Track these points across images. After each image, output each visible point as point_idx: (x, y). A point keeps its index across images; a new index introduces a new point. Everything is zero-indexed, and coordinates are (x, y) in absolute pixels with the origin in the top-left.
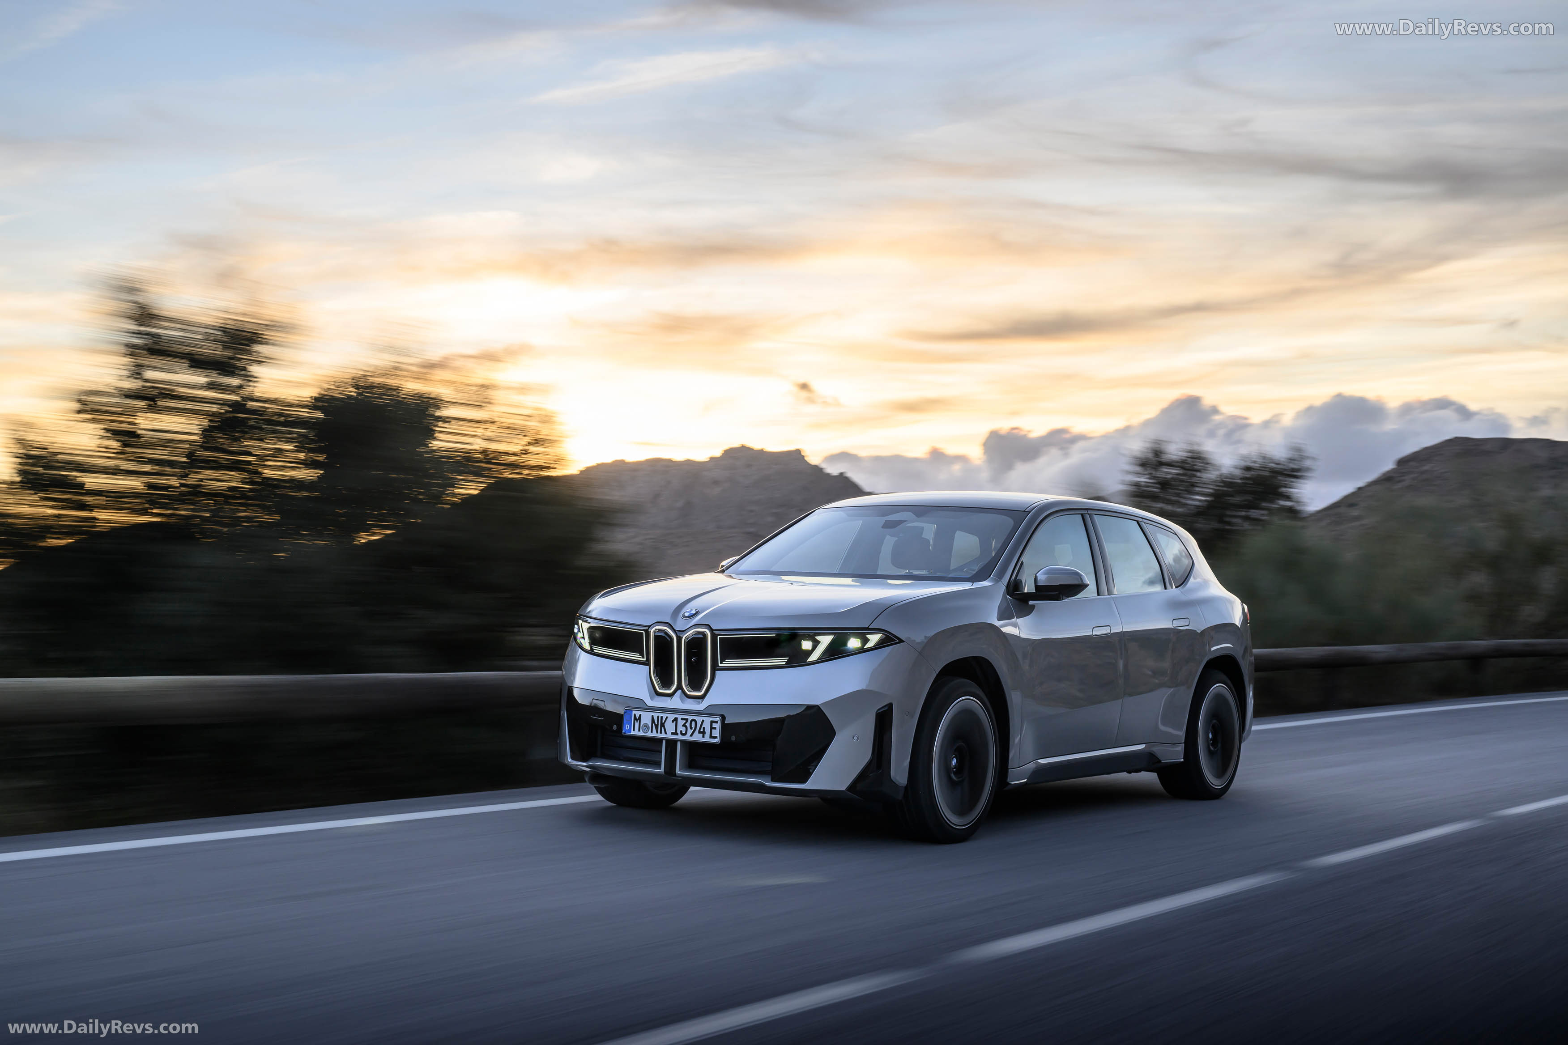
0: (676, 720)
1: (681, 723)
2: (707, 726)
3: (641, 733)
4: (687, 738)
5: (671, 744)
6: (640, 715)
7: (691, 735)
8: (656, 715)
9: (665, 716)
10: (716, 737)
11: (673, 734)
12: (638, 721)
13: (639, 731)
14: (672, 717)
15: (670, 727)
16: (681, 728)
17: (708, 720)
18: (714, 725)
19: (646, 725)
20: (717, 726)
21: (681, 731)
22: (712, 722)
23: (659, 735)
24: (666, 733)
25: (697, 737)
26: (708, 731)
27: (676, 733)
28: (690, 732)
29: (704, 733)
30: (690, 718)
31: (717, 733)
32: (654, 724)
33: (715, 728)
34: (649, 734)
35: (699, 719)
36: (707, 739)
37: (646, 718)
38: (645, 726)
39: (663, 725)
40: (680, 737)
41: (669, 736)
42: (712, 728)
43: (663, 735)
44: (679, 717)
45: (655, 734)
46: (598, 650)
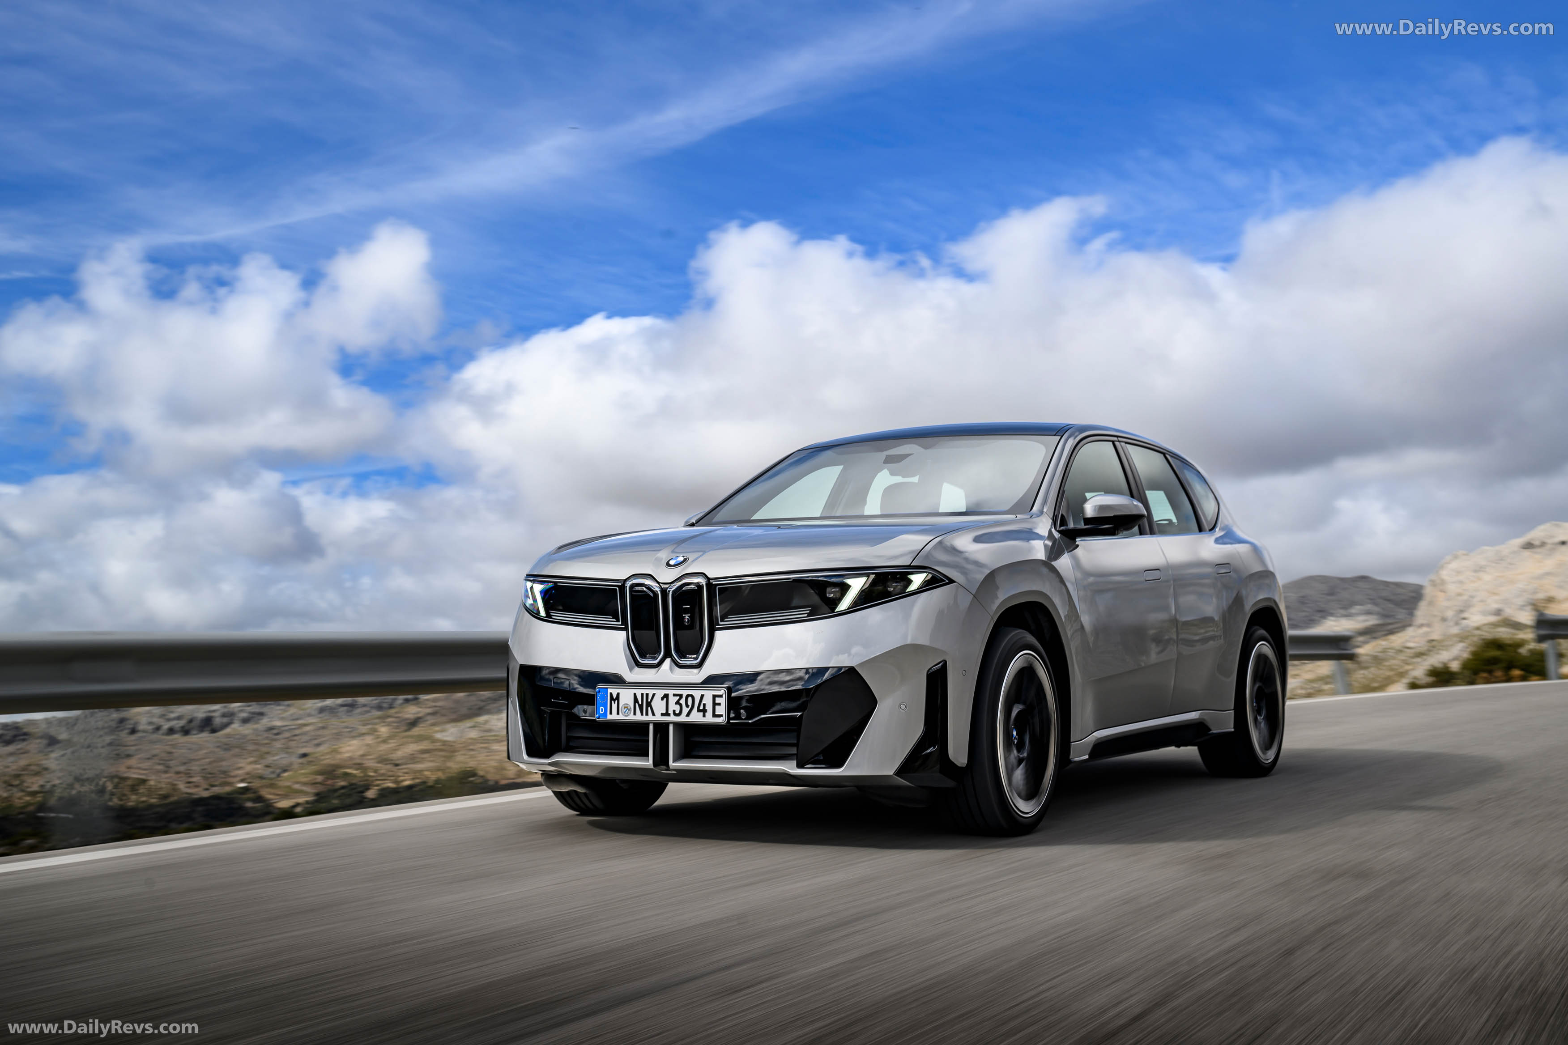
0: (666, 696)
1: (673, 700)
2: (708, 701)
3: (621, 717)
4: (683, 718)
5: (661, 728)
6: (618, 694)
7: (688, 715)
8: (639, 692)
9: (651, 692)
10: (721, 716)
11: (662, 714)
12: (616, 701)
13: (618, 713)
14: (660, 693)
15: (659, 706)
16: (673, 707)
17: (708, 694)
18: (718, 700)
20: (722, 701)
21: (674, 711)
22: (714, 697)
23: (644, 718)
24: (653, 714)
25: (696, 717)
26: (709, 708)
27: (667, 714)
28: (686, 710)
29: (704, 711)
30: (685, 693)
31: (721, 710)
32: (637, 704)
33: (719, 704)
34: (631, 717)
35: (697, 694)
36: (709, 719)
37: (626, 696)
38: (625, 708)
39: (649, 704)
40: (672, 718)
41: (658, 718)
42: (715, 704)
43: (650, 718)
44: (671, 692)
45: (639, 717)
46: (557, 615)
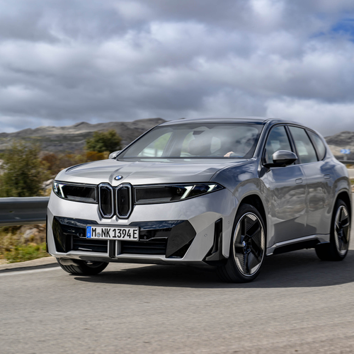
0: (115, 230)
1: (117, 231)
2: (131, 232)
3: (96, 237)
4: (121, 238)
5: (113, 242)
6: (95, 228)
7: (123, 237)
8: (104, 228)
9: (109, 228)
10: (136, 238)
12: (95, 231)
14: (112, 229)
15: (112, 234)
16: (117, 234)
17: (132, 230)
19: (99, 233)
20: (137, 232)
21: (118, 236)
22: (134, 230)
23: (106, 238)
24: (110, 237)
25: (127, 238)
26: (132, 235)
27: (115, 237)
28: (122, 235)
29: (130, 236)
30: (122, 229)
31: (137, 236)
32: (103, 233)
34: (101, 238)
35: (127, 229)
36: (132, 239)
39: (108, 233)
40: (117, 238)
41: (112, 238)
42: (134, 233)
43: (108, 238)
44: (117, 229)
45: (104, 238)
46: (69, 197)
